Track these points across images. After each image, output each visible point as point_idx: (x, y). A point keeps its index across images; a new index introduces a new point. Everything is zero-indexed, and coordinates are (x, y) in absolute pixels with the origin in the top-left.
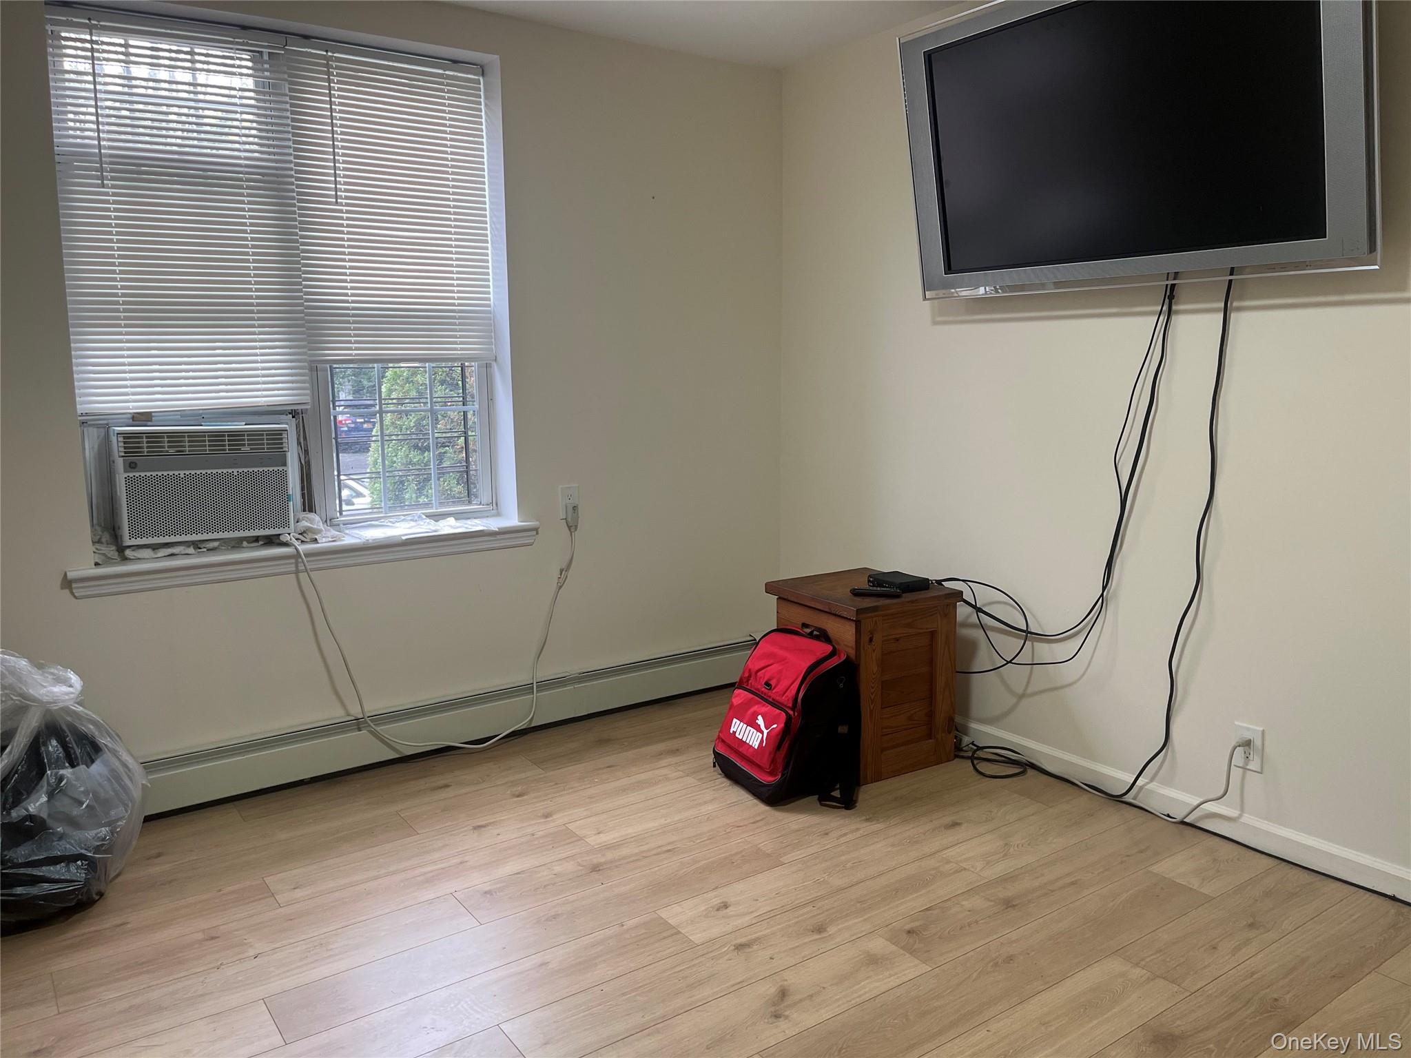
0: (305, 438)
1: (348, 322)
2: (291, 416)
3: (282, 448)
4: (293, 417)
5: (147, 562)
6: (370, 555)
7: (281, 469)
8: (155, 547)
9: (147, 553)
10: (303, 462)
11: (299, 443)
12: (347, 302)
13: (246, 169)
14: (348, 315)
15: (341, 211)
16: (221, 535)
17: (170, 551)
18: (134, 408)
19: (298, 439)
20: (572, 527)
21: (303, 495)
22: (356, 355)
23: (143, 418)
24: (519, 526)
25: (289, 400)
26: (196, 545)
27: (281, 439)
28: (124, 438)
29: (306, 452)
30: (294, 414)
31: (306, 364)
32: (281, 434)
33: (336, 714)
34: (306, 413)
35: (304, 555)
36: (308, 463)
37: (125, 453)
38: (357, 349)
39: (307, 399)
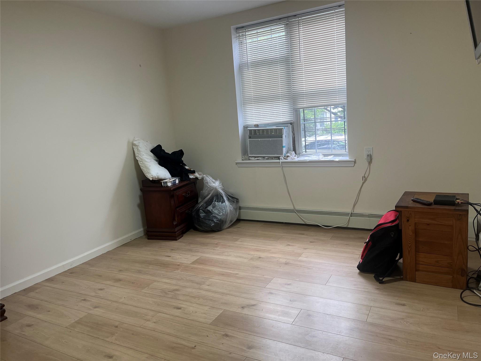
0: (294, 130)
1: (304, 96)
2: (290, 124)
3: (282, 133)
4: (291, 125)
5: (253, 160)
6: (304, 164)
7: (281, 139)
8: (255, 157)
9: (253, 158)
10: (293, 137)
11: (292, 132)
12: (304, 90)
13: (279, 58)
14: (304, 94)
15: (302, 64)
16: (268, 156)
17: (258, 158)
18: (255, 123)
19: (292, 131)
20: (370, 162)
21: (293, 146)
22: (306, 106)
23: (257, 126)
24: (349, 160)
25: (288, 120)
26: (264, 157)
27: (282, 131)
28: (249, 131)
29: (294, 134)
30: (291, 124)
31: (292, 110)
32: (282, 130)
33: (291, 207)
34: (294, 123)
35: (281, 162)
36: (294, 137)
37: (249, 134)
38: (306, 104)
39: (293, 119)
